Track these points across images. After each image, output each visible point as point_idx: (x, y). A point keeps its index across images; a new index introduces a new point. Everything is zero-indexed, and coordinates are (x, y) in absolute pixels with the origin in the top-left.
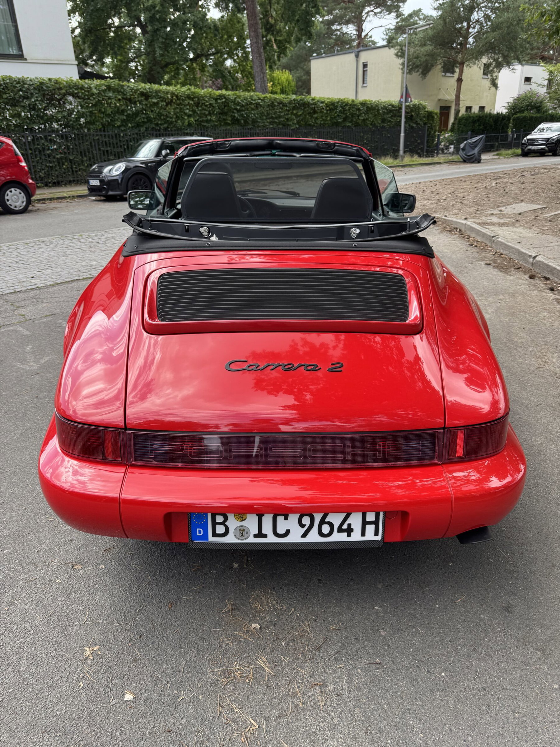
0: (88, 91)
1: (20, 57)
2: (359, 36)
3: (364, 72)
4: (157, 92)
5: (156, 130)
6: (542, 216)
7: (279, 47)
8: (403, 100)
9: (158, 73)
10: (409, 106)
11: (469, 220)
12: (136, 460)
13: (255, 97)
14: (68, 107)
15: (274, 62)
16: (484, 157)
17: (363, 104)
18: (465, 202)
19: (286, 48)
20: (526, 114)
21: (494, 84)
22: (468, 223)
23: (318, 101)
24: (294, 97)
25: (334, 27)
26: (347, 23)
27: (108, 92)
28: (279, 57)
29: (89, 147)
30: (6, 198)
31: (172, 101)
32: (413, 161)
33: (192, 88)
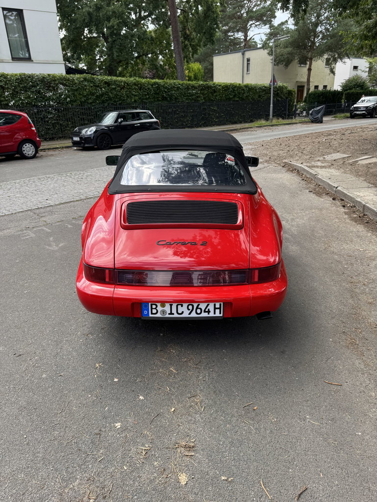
0: (72, 82)
1: (29, 59)
2: (245, 40)
3: (248, 64)
4: (115, 81)
5: (114, 105)
6: (347, 162)
7: (192, 49)
8: (272, 84)
9: (115, 66)
10: (276, 87)
11: (304, 164)
12: (119, 282)
13: (177, 84)
14: (59, 92)
15: (190, 59)
16: (325, 119)
17: (246, 86)
18: (304, 152)
19: (198, 49)
20: (353, 90)
21: (333, 72)
22: (303, 166)
23: (217, 85)
24: (202, 82)
25: (229, 34)
26: (238, 31)
27: (84, 82)
28: (193, 55)
29: (72, 116)
30: (23, 149)
31: (124, 87)
32: (279, 122)
33: (137, 79)
